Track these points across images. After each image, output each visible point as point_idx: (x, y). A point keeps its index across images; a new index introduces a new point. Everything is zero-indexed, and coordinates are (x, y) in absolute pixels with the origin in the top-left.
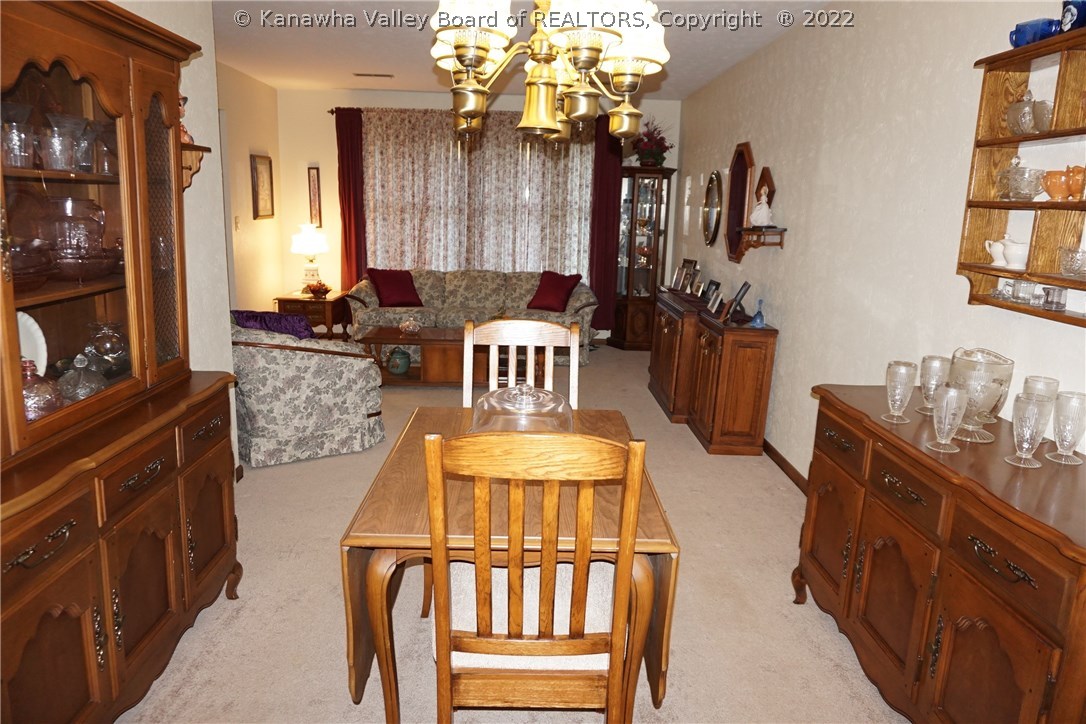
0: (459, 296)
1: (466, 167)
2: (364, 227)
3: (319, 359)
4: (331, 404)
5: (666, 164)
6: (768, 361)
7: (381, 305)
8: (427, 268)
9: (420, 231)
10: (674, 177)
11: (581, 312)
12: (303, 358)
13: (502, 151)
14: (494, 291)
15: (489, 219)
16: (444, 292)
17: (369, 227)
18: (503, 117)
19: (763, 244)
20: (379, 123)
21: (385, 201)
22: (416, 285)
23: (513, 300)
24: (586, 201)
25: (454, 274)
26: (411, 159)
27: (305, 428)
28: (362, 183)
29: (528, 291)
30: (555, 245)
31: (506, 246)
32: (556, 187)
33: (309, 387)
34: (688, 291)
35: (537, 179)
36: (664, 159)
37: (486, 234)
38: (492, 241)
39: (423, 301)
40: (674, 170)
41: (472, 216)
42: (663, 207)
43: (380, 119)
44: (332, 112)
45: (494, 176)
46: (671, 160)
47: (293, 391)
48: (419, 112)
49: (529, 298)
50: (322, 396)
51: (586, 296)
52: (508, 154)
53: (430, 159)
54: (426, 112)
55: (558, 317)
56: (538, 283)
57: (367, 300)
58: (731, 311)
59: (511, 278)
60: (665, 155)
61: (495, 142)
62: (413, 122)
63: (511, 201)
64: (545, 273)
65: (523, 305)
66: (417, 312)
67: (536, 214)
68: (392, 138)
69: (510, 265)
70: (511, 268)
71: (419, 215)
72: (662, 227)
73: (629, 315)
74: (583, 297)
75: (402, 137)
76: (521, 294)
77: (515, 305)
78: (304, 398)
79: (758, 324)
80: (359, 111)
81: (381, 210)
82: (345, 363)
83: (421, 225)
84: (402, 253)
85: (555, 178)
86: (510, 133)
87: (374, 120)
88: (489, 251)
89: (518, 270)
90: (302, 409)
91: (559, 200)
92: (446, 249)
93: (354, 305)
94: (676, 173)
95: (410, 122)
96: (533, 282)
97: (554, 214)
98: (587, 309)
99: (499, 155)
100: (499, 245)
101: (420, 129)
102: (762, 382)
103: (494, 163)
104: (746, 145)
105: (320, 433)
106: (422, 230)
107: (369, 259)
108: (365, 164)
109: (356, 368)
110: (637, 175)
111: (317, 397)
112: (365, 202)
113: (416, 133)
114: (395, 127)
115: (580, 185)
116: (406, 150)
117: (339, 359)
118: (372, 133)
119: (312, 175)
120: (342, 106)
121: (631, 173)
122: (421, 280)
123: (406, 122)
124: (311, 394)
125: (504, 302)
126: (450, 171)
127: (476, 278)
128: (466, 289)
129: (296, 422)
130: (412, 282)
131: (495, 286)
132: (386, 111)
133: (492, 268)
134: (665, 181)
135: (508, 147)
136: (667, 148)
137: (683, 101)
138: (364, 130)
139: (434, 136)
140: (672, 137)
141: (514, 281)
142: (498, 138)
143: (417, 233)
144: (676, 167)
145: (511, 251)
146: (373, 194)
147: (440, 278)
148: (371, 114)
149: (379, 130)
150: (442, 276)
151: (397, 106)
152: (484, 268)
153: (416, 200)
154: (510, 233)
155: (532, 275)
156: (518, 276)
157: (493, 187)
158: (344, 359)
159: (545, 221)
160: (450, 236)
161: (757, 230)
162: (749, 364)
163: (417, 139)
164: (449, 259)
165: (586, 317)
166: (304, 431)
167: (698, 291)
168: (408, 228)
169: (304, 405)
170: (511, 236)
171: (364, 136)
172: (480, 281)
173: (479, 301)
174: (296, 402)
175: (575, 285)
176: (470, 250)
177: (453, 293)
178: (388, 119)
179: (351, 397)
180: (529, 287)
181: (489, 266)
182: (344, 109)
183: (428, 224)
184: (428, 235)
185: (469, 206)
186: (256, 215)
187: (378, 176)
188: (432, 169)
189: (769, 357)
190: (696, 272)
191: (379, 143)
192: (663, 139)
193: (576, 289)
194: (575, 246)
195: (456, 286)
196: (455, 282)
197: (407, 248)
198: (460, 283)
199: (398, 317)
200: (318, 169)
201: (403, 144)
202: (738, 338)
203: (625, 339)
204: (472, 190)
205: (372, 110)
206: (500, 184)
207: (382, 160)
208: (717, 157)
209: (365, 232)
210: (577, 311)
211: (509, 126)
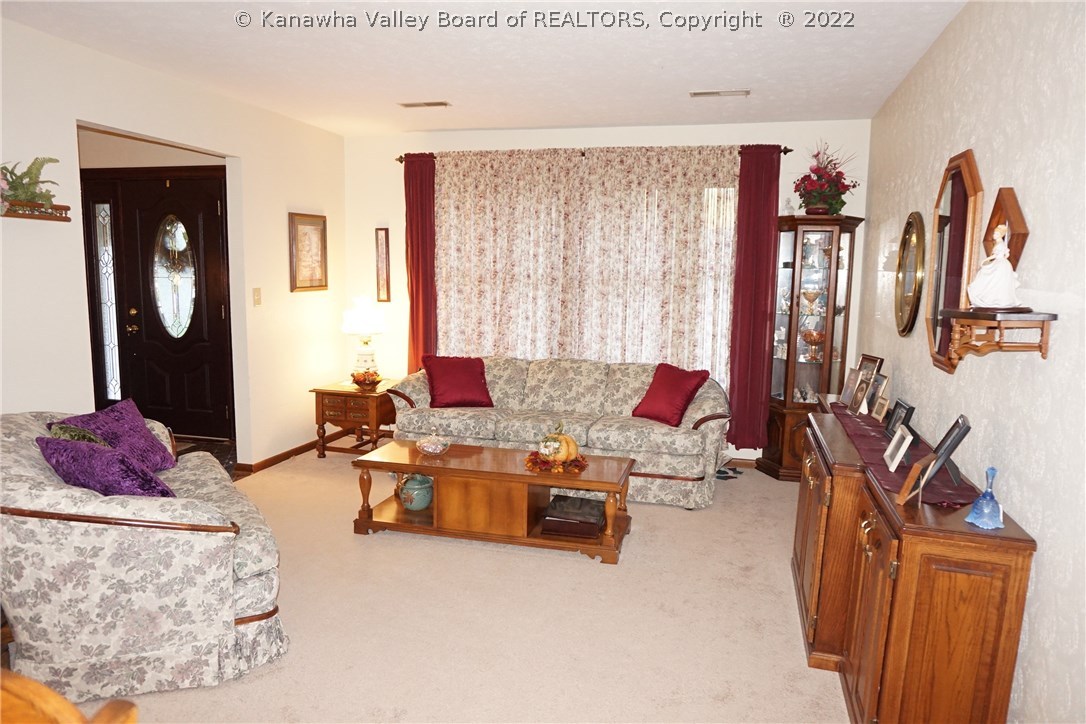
0: (542, 394)
1: (562, 223)
2: (436, 301)
3: (120, 535)
4: (153, 607)
5: (845, 212)
6: (1010, 607)
7: (433, 405)
8: (510, 354)
9: (501, 306)
10: (860, 230)
11: (703, 427)
12: (86, 533)
13: (609, 200)
14: (589, 389)
15: (591, 291)
16: (524, 388)
17: (441, 301)
18: (611, 156)
19: (999, 347)
20: (454, 170)
21: (461, 268)
22: (488, 378)
23: (614, 403)
24: (725, 266)
25: (540, 364)
26: (492, 215)
27: (102, 650)
28: (433, 245)
29: (636, 391)
30: (681, 327)
31: (614, 327)
32: (682, 246)
33: (104, 581)
34: (864, 409)
35: (656, 236)
36: (844, 203)
37: (588, 310)
38: (595, 320)
39: (494, 399)
40: (861, 220)
41: (568, 287)
42: (843, 275)
43: (457, 165)
44: (400, 160)
45: (598, 234)
46: (853, 205)
47: (75, 587)
48: (504, 154)
49: (636, 401)
50: (134, 596)
51: (711, 403)
52: (618, 204)
53: (517, 213)
54: (511, 154)
55: (664, 435)
56: (651, 380)
57: (414, 397)
58: (922, 483)
59: (614, 372)
60: (843, 197)
61: (601, 189)
62: (495, 167)
63: (620, 266)
64: (661, 365)
65: (628, 411)
66: (470, 418)
67: (655, 283)
68: (470, 189)
69: (618, 353)
70: (620, 357)
71: (501, 287)
72: (841, 302)
73: (787, 429)
74: (710, 402)
75: (481, 187)
76: (625, 395)
77: (617, 409)
78: (96, 598)
79: (985, 520)
80: (431, 156)
81: (456, 280)
82: (173, 540)
83: (503, 299)
84: (480, 335)
85: (681, 235)
86: (620, 176)
87: (449, 167)
88: (591, 332)
89: (629, 361)
90: (93, 617)
91: (688, 265)
92: (535, 330)
93: (398, 402)
94: (862, 224)
95: (492, 167)
96: (643, 378)
97: (682, 285)
98: (712, 424)
99: (606, 206)
100: (603, 326)
101: (504, 176)
102: (995, 650)
103: (599, 216)
104: (967, 156)
105: (132, 656)
106: (505, 305)
107: (440, 342)
108: (437, 222)
109: (198, 548)
110: (801, 228)
111: (123, 598)
112: (437, 270)
113: (500, 180)
114: (474, 174)
115: (717, 244)
116: (487, 203)
117: (161, 534)
118: (447, 184)
119: (380, 237)
120: (412, 152)
121: (792, 224)
122: (495, 372)
123: (488, 167)
124: (110, 592)
125: (602, 404)
126: (542, 228)
127: (566, 371)
128: (552, 385)
129: (84, 638)
130: (483, 374)
131: (591, 382)
132: (462, 155)
133: (594, 358)
134: (845, 238)
135: (617, 194)
136: (847, 188)
137: (873, 119)
138: (437, 180)
139: (521, 183)
140: (854, 171)
141: (619, 375)
142: (603, 184)
143: (498, 308)
144: (863, 217)
145: (620, 334)
146: (447, 259)
147: (519, 370)
148: (446, 160)
149: (455, 179)
150: (524, 366)
151: (476, 148)
152: (584, 357)
153: (499, 266)
154: (619, 310)
155: (644, 368)
156: (624, 368)
157: (597, 248)
158: (171, 534)
159: (667, 293)
160: (539, 314)
161: (983, 314)
162: (962, 608)
163: (500, 189)
164: (539, 344)
165: (710, 435)
166: (101, 653)
167: (878, 413)
168: (488, 302)
169: (97, 611)
170: (621, 314)
171: (437, 187)
172: (571, 375)
173: (567, 402)
174: (81, 606)
175: (699, 385)
176: (565, 330)
177: (535, 390)
178: (465, 165)
179: (193, 596)
180: (637, 385)
181: (591, 354)
182: (414, 155)
183: (511, 298)
184: (513, 312)
185: (566, 274)
186: (293, 287)
187: (454, 237)
188: (519, 226)
189: (1012, 595)
190: (880, 378)
191: (454, 195)
192: (840, 175)
193: (700, 390)
194: (709, 328)
195: (539, 380)
196: (539, 376)
197: (487, 328)
198: (545, 376)
199: (444, 422)
200: (387, 230)
201: (483, 196)
202: (936, 550)
203: (780, 463)
204: (569, 253)
205: (447, 155)
206: (605, 245)
207: (459, 216)
208: (918, 189)
209: (436, 307)
210: (696, 427)
211: (619, 167)
